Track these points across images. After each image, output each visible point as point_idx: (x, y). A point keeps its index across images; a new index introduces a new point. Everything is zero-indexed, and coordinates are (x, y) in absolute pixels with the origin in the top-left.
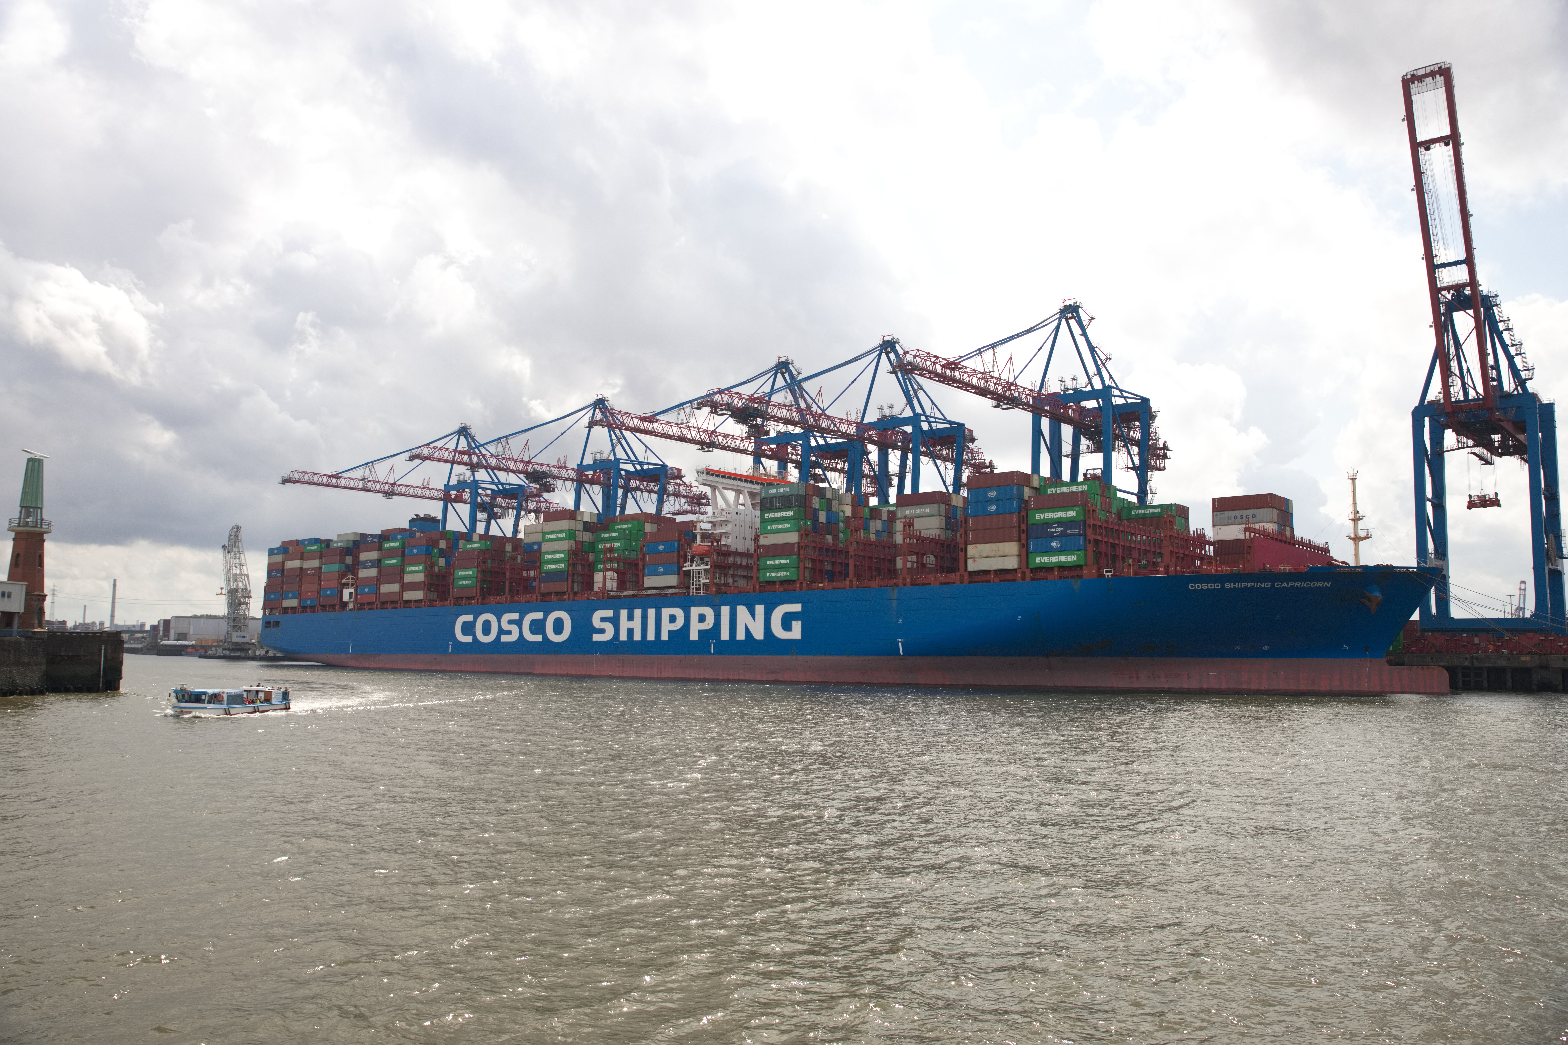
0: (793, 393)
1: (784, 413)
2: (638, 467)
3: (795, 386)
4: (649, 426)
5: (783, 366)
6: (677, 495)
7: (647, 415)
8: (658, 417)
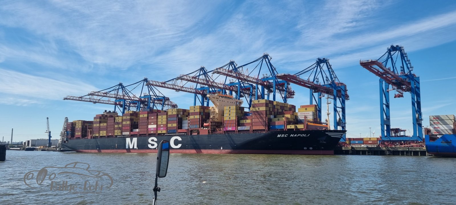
0: (205, 76)
1: (202, 81)
2: (157, 97)
3: (205, 74)
4: (163, 85)
5: (202, 69)
6: (168, 105)
7: (163, 82)
8: (167, 83)
